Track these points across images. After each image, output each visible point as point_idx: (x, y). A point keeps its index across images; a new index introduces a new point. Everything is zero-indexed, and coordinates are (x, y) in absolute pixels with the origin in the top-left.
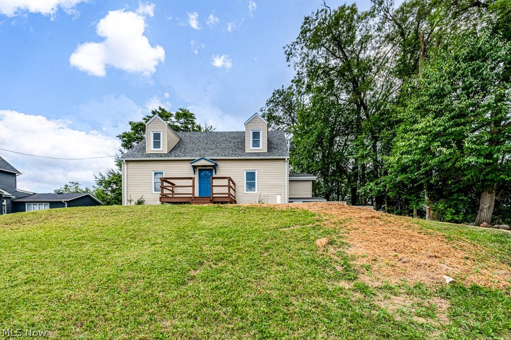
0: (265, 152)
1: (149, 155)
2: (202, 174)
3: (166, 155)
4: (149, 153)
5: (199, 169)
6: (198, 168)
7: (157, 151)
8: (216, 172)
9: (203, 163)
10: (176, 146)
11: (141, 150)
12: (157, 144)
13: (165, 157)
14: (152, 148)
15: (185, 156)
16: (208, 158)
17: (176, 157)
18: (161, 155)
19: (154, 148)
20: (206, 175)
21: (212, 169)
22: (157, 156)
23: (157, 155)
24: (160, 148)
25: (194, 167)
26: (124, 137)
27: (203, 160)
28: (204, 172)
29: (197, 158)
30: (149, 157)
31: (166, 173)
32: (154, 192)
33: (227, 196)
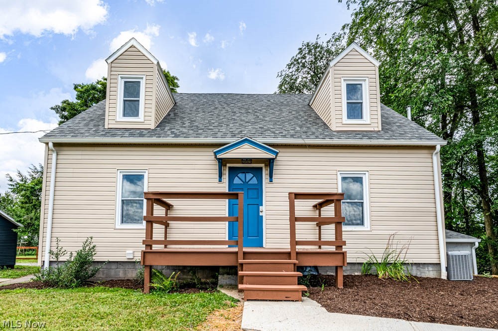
0: (376, 129)
1: (112, 132)
2: (237, 181)
3: (151, 132)
4: (111, 126)
5: (230, 168)
6: (228, 165)
7: (130, 122)
8: (271, 177)
9: (246, 151)
10: (169, 115)
11: (92, 120)
12: (131, 108)
13: (151, 136)
14: (119, 116)
15: (198, 136)
16: (260, 140)
17: (176, 136)
18: (141, 132)
19: (124, 115)
20: (245, 183)
21: (261, 169)
22: (132, 135)
23: (131, 132)
24: (137, 115)
25: (222, 162)
26: (64, 109)
27: (246, 146)
28: (241, 175)
29: (233, 141)
30: (114, 135)
31: (151, 175)
32: (119, 225)
33: (332, 249)
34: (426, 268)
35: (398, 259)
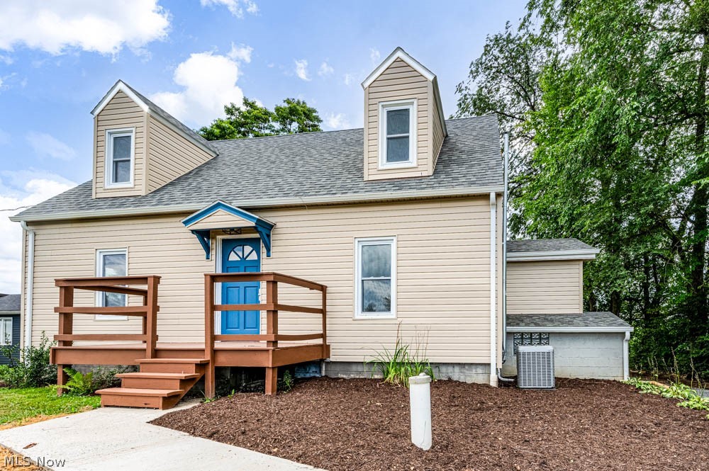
0: (425, 174)
2: (233, 257)
4: (99, 195)
5: (224, 241)
6: (220, 237)
8: (268, 250)
9: (223, 219)
10: (189, 173)
19: (116, 181)
20: (243, 259)
21: (255, 239)
24: (128, 180)
25: (205, 236)
27: (220, 211)
28: (238, 250)
31: (133, 255)
34: (474, 370)
35: (406, 357)
